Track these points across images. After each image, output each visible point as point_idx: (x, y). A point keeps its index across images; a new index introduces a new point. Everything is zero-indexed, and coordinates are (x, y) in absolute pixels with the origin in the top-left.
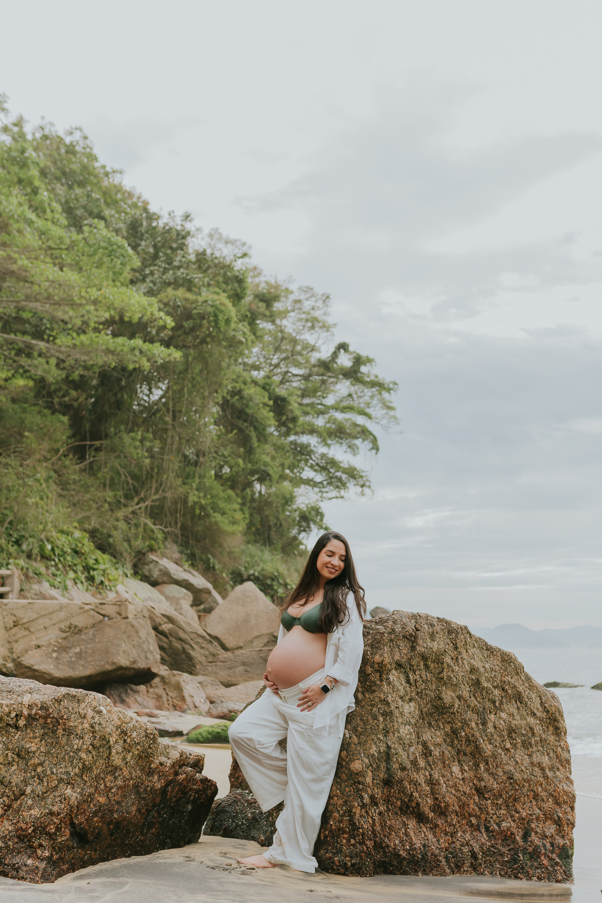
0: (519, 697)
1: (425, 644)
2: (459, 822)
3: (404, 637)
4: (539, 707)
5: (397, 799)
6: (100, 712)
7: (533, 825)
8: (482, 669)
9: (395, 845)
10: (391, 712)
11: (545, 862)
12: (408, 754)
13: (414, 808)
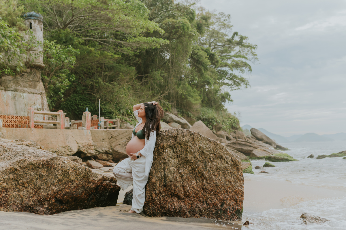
0: (221, 157)
1: (180, 139)
2: (195, 200)
3: (172, 137)
4: (230, 160)
5: (169, 192)
6: (64, 163)
7: (225, 202)
8: (205, 148)
9: (168, 207)
10: (166, 162)
11: (229, 214)
12: (173, 177)
13: (176, 195)
